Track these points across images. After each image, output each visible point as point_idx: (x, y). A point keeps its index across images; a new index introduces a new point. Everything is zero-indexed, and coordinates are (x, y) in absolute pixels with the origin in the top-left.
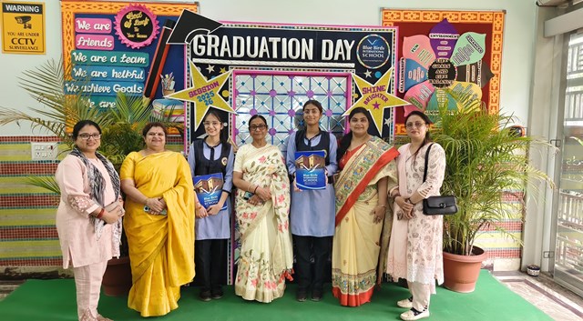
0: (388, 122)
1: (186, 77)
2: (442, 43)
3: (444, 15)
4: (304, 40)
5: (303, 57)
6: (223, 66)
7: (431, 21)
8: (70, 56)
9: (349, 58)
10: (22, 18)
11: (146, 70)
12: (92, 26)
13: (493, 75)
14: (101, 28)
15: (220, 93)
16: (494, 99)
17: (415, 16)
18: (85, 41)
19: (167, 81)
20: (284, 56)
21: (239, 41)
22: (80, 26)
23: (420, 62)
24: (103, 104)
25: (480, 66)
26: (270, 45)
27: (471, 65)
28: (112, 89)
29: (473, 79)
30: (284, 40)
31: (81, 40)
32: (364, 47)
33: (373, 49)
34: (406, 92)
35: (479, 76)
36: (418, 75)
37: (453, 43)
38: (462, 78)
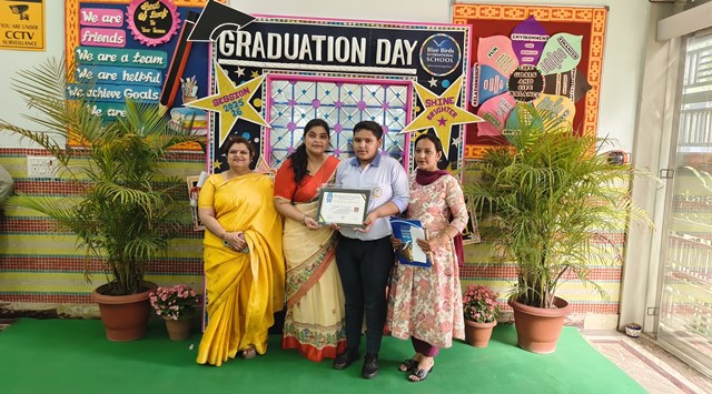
0: (456, 142)
1: (210, 82)
2: (527, 45)
3: (532, 11)
4: (354, 39)
5: (353, 60)
6: (255, 69)
7: (514, 18)
8: (73, 54)
9: (409, 62)
10: (19, 7)
11: (164, 72)
12: (100, 18)
13: (591, 87)
14: (111, 21)
15: (251, 102)
16: (591, 116)
17: (494, 12)
18: (91, 36)
19: (188, 86)
20: (330, 58)
21: (275, 39)
22: (86, 18)
23: (499, 70)
24: (112, 112)
25: (574, 75)
26: (313, 44)
27: (563, 74)
28: (122, 94)
29: (565, 92)
30: (331, 39)
31: (87, 35)
32: (429, 49)
33: (439, 52)
34: (480, 105)
35: (573, 88)
36: (496, 84)
37: (540, 46)
38: (551, 90)
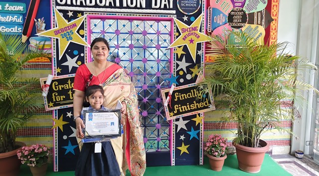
0: (200, 53)
1: (52, 20)
5: (139, 6)
6: (79, 12)
9: (171, 6)
11: (24, 15)
13: (273, 20)
16: (273, 36)
19: (39, 24)
20: (125, 5)
23: (222, 11)
25: (264, 13)
27: (258, 12)
29: (259, 22)
33: (189, 0)
34: (212, 31)
35: (264, 20)
38: (251, 22)
